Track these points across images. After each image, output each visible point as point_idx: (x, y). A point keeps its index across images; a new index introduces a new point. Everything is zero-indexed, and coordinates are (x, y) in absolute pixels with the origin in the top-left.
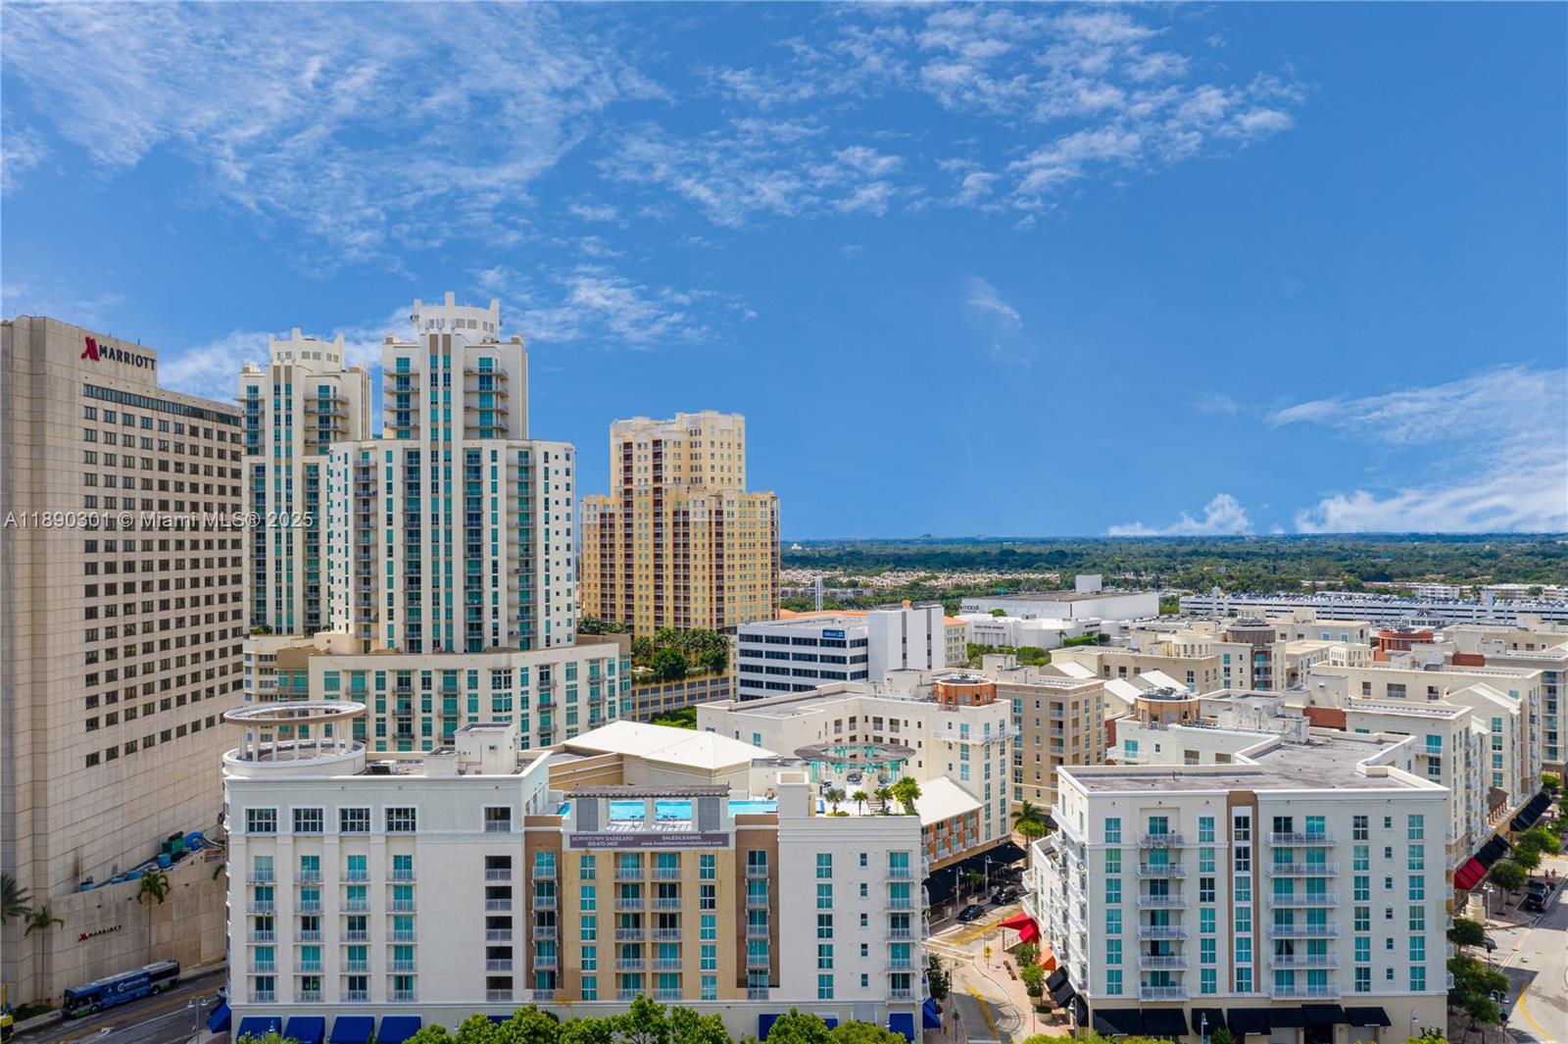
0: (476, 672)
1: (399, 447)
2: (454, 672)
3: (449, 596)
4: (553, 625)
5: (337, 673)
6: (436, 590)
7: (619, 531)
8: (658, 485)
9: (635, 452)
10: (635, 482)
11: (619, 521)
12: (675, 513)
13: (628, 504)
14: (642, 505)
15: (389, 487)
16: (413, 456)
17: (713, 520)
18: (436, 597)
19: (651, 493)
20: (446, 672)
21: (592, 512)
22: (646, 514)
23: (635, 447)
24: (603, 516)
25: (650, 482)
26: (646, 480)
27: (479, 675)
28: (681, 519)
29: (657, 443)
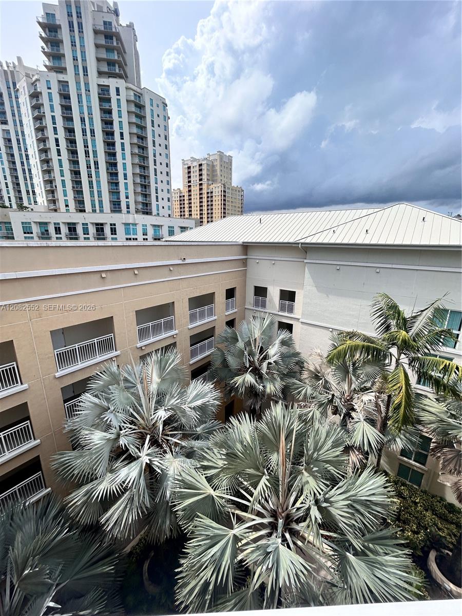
0: (115, 225)
1: (54, 78)
2: (102, 224)
3: (98, 182)
4: (160, 208)
5: (30, 223)
6: (90, 179)
7: (186, 202)
8: (201, 182)
9: (192, 170)
10: (192, 182)
11: (186, 198)
12: (208, 193)
13: (190, 191)
14: (195, 190)
15: (52, 107)
16: (64, 84)
17: (222, 194)
18: (91, 183)
19: (198, 185)
20: (97, 224)
21: (176, 195)
22: (197, 194)
23: (192, 167)
24: (180, 197)
25: (198, 181)
26: (196, 181)
27: (117, 227)
28: (210, 195)
29: (200, 165)
